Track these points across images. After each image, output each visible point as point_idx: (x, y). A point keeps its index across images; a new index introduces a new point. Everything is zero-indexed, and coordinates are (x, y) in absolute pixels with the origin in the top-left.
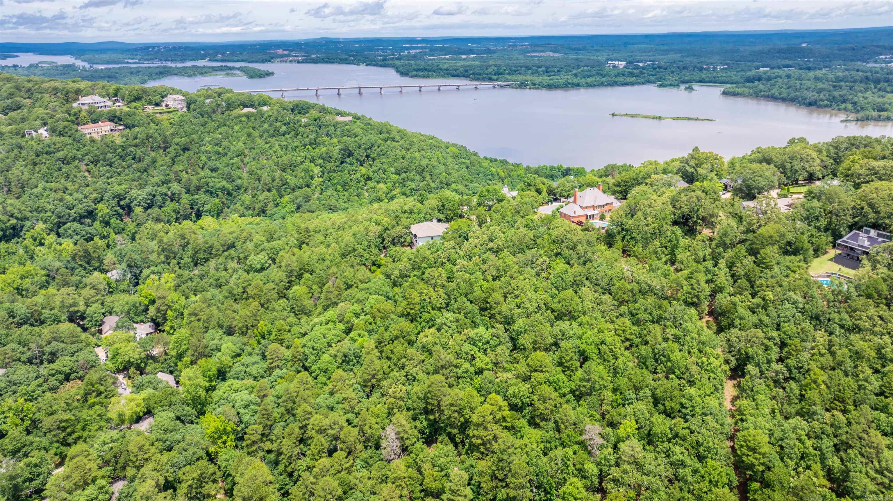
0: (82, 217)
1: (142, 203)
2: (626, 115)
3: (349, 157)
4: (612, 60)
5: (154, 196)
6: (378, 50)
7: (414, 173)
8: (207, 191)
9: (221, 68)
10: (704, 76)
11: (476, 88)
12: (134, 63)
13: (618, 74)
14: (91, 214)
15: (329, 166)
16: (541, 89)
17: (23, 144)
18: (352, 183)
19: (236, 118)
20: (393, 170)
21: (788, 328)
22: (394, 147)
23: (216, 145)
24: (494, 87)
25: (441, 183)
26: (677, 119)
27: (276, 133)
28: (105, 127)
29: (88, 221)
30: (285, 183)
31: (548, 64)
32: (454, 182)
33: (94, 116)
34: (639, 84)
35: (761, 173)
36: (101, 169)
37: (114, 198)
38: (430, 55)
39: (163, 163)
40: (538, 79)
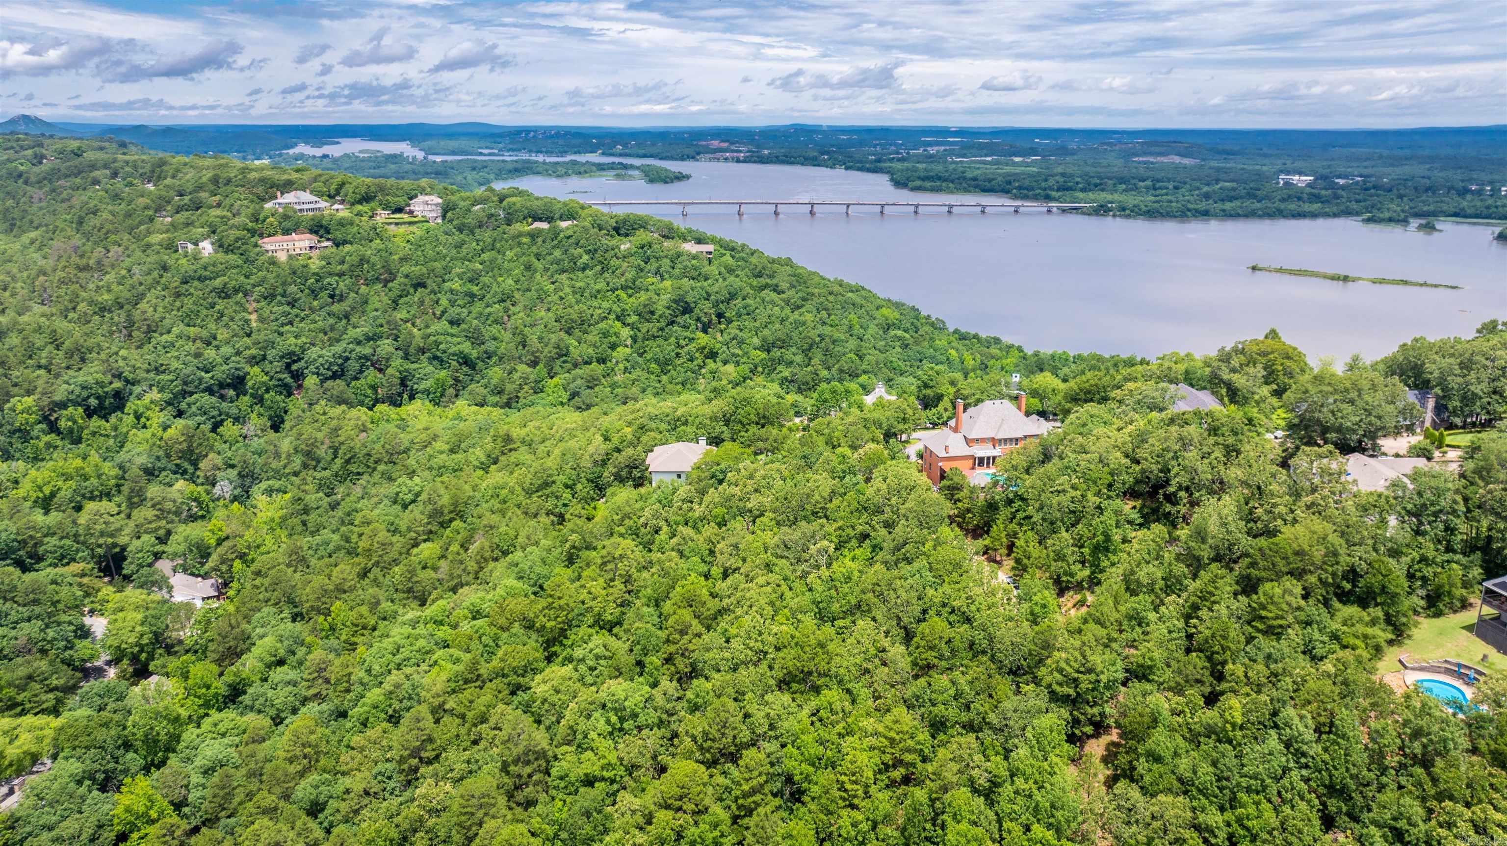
0: (222, 385)
1: (322, 370)
2: (1280, 270)
3: (684, 313)
4: (1288, 173)
5: (347, 359)
6: (875, 146)
7: (794, 349)
8: (435, 358)
9: (611, 167)
10: (1465, 204)
11: (1016, 211)
12: (490, 154)
13: (1290, 197)
14: (238, 383)
15: (645, 327)
16: (1135, 217)
17: (171, 262)
18: (679, 362)
19: (514, 237)
20: (756, 341)
21: (1252, 810)
22: (772, 302)
23: (471, 281)
24: (1049, 211)
25: (841, 371)
26: (1382, 281)
27: (574, 267)
28: (301, 242)
29: (231, 393)
30: (563, 353)
31: (1159, 175)
32: (865, 372)
33: (287, 224)
34: (1326, 215)
35: (1353, 395)
36: (275, 309)
37: (282, 357)
38: (958, 156)
39: (378, 305)
40: (1130, 200)
